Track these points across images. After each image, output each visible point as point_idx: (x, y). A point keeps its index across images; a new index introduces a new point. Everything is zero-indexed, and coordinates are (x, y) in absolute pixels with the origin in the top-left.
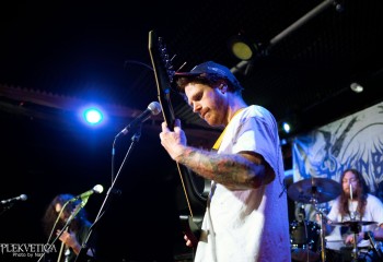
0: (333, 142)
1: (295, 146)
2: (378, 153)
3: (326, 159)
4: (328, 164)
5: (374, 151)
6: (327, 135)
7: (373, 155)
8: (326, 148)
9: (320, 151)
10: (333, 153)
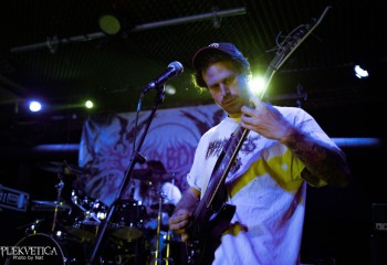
0: (129, 129)
1: (87, 124)
2: (172, 149)
3: (119, 142)
4: (120, 148)
5: (169, 146)
6: (124, 123)
7: (168, 150)
8: (121, 133)
9: (114, 135)
10: (127, 138)
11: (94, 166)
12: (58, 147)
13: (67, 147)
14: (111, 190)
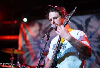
11: (27, 47)
12: (8, 37)
13: (13, 37)
14: (35, 59)
